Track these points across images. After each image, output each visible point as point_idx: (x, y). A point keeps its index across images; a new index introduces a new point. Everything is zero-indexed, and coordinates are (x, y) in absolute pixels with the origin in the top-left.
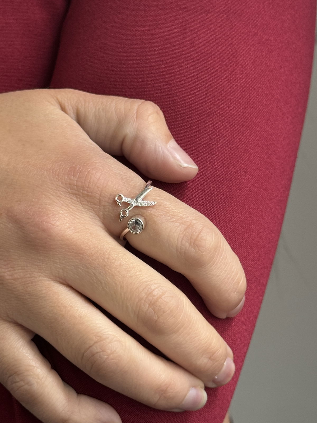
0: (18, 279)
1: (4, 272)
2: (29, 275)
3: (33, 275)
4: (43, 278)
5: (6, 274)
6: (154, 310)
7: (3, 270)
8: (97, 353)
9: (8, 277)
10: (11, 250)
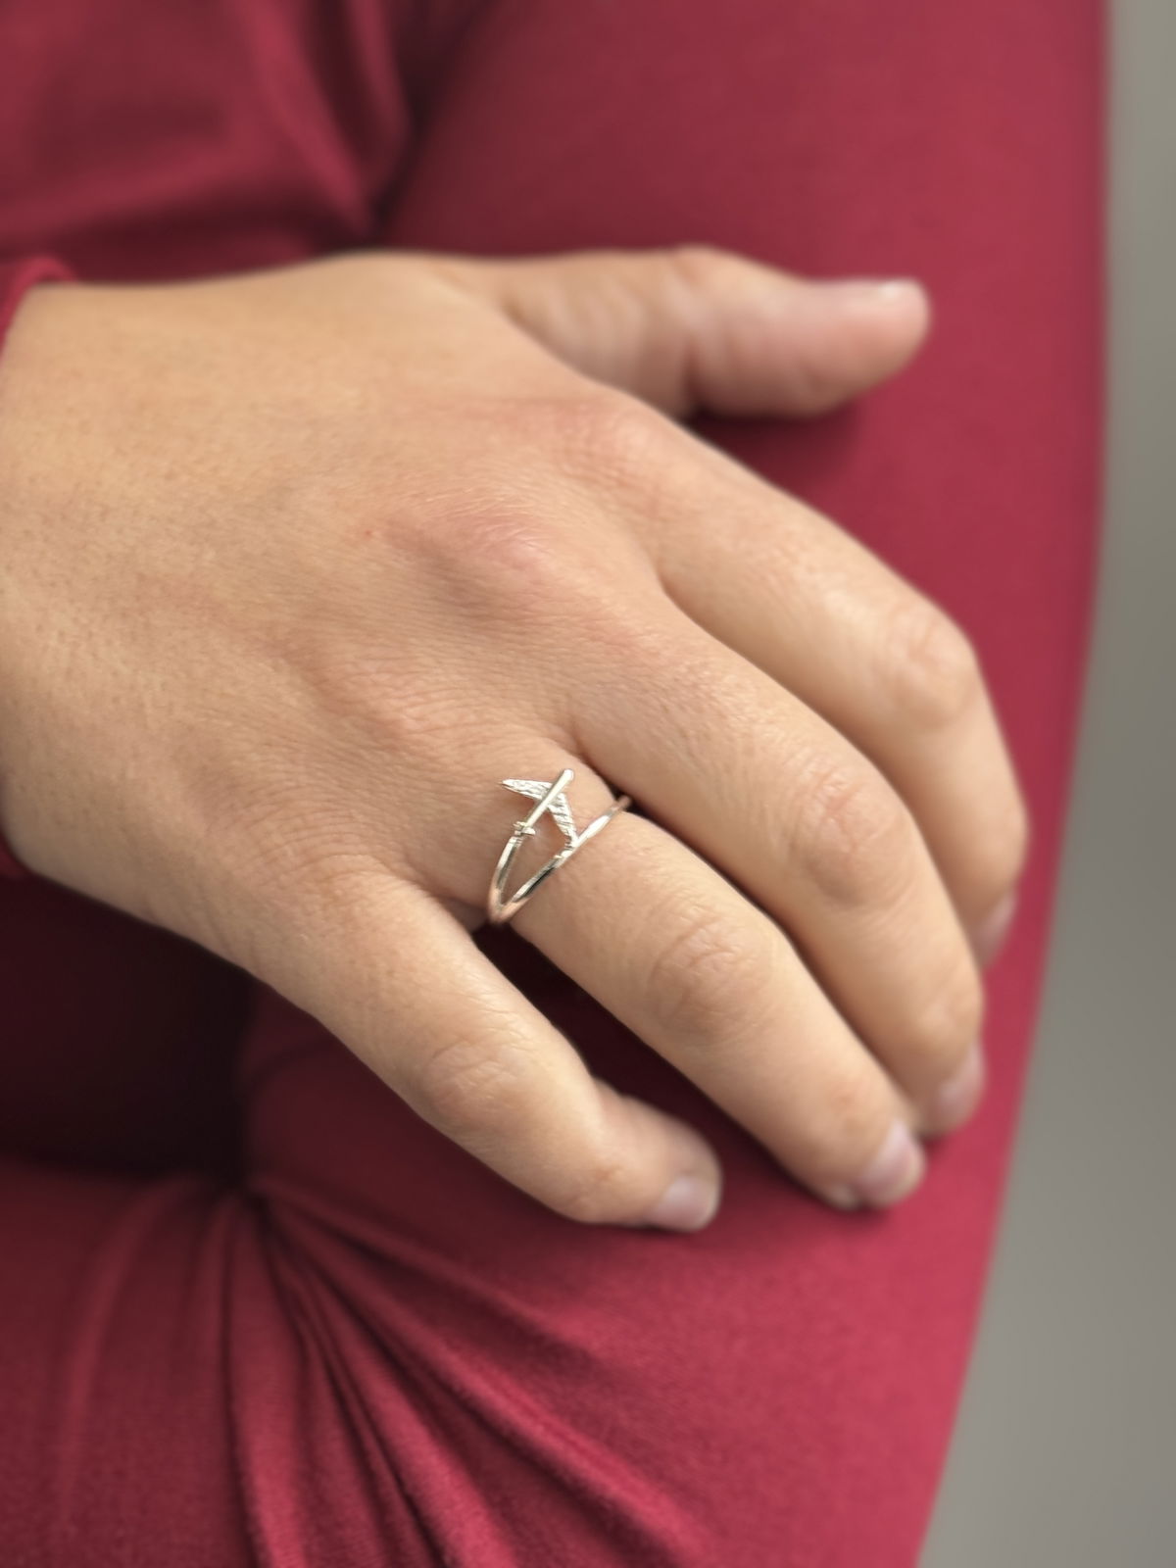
0: (439, 728)
1: (399, 710)
2: (472, 718)
3: (487, 716)
4: (517, 727)
5: (404, 717)
6: (841, 822)
7: (394, 703)
8: (707, 954)
9: (411, 724)
10: (413, 640)
